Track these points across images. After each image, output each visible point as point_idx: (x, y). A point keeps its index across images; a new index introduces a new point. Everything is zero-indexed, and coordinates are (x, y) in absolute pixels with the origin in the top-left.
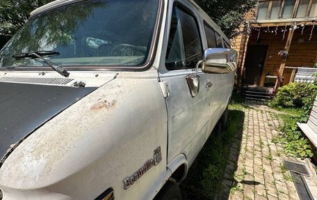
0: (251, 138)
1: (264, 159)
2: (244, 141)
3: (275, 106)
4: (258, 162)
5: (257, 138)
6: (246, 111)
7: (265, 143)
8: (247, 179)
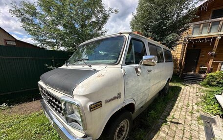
0: (182, 101)
1: (187, 113)
2: (177, 102)
3: (205, 85)
4: (183, 113)
5: (186, 102)
6: (183, 87)
7: (191, 105)
8: (173, 120)
